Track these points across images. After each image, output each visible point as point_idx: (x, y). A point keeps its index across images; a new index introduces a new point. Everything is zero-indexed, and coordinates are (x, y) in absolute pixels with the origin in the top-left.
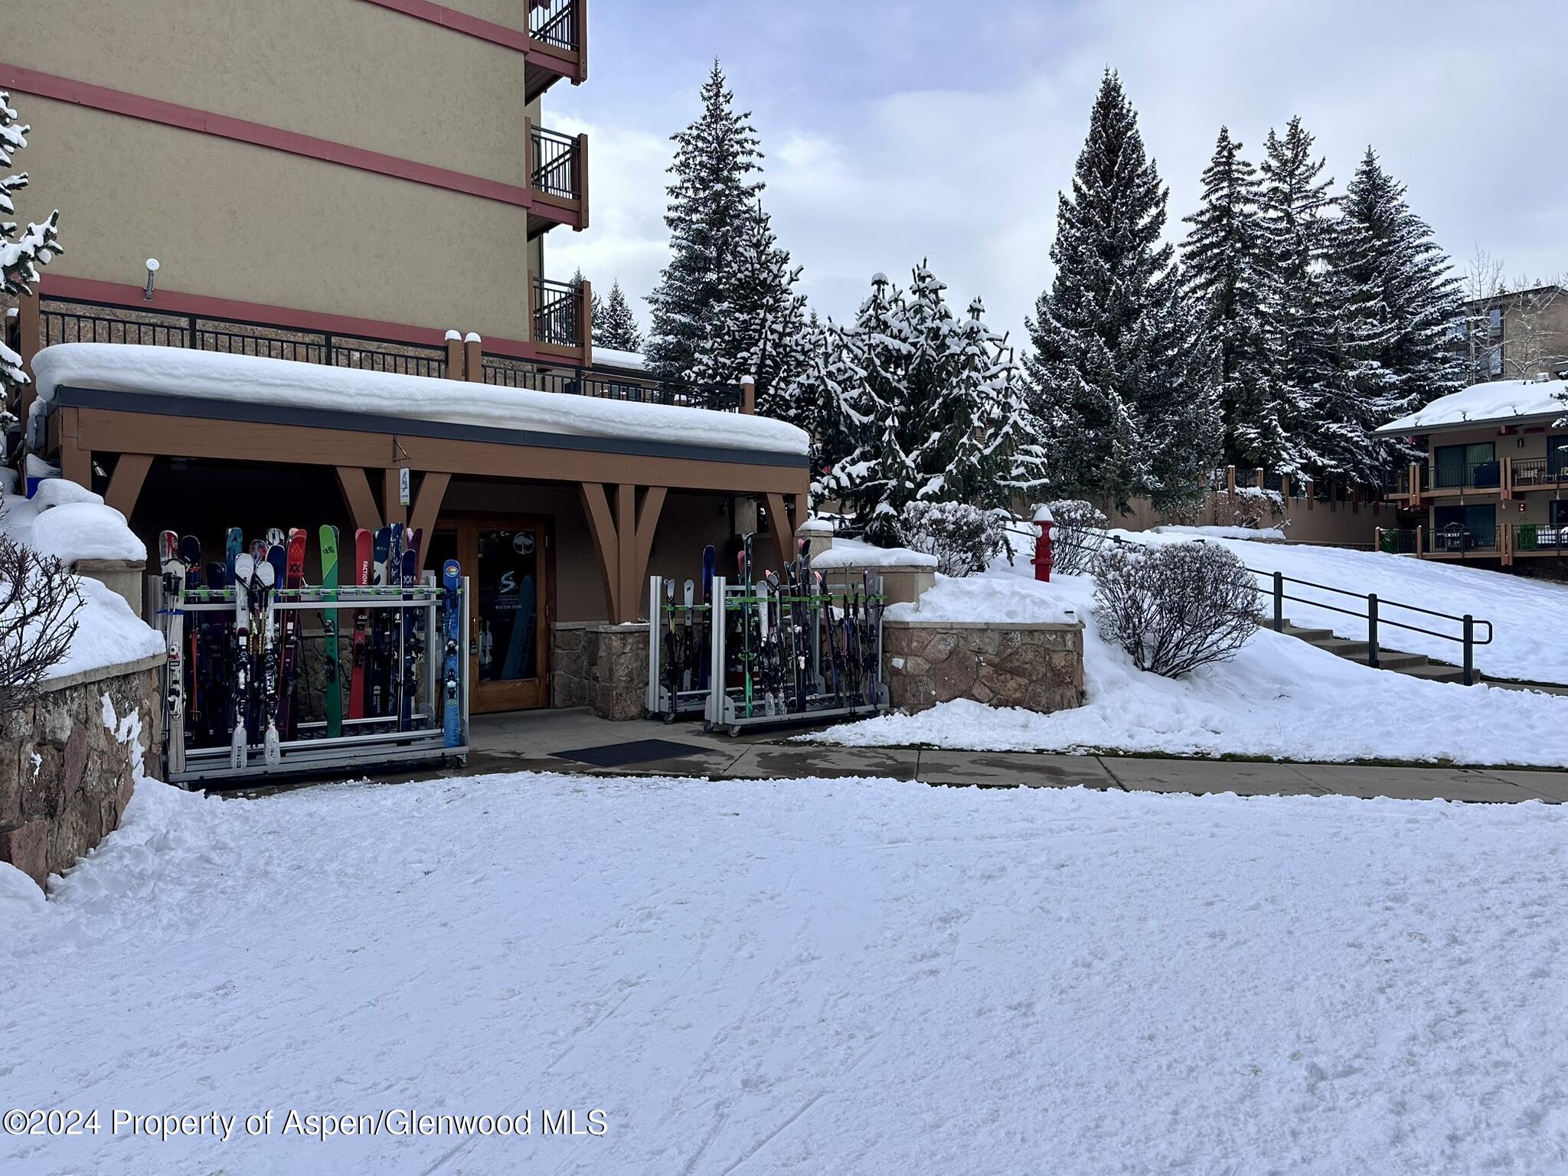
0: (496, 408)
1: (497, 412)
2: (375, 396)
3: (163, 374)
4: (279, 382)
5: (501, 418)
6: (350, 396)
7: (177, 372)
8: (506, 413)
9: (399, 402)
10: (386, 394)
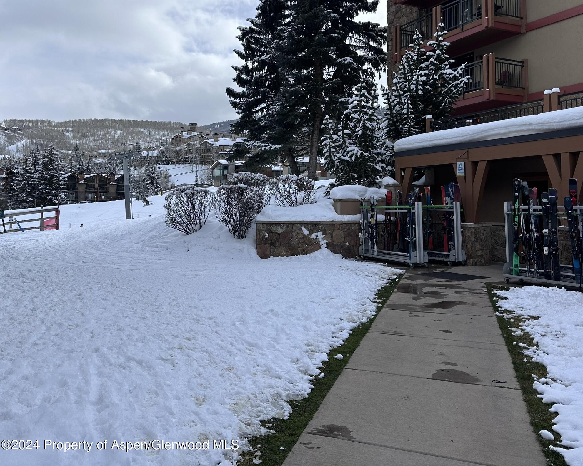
0: (502, 130)
1: (502, 131)
2: (457, 137)
3: (410, 144)
4: (432, 139)
5: (505, 133)
6: (451, 139)
7: (411, 143)
8: (507, 131)
9: (465, 137)
10: (460, 135)
